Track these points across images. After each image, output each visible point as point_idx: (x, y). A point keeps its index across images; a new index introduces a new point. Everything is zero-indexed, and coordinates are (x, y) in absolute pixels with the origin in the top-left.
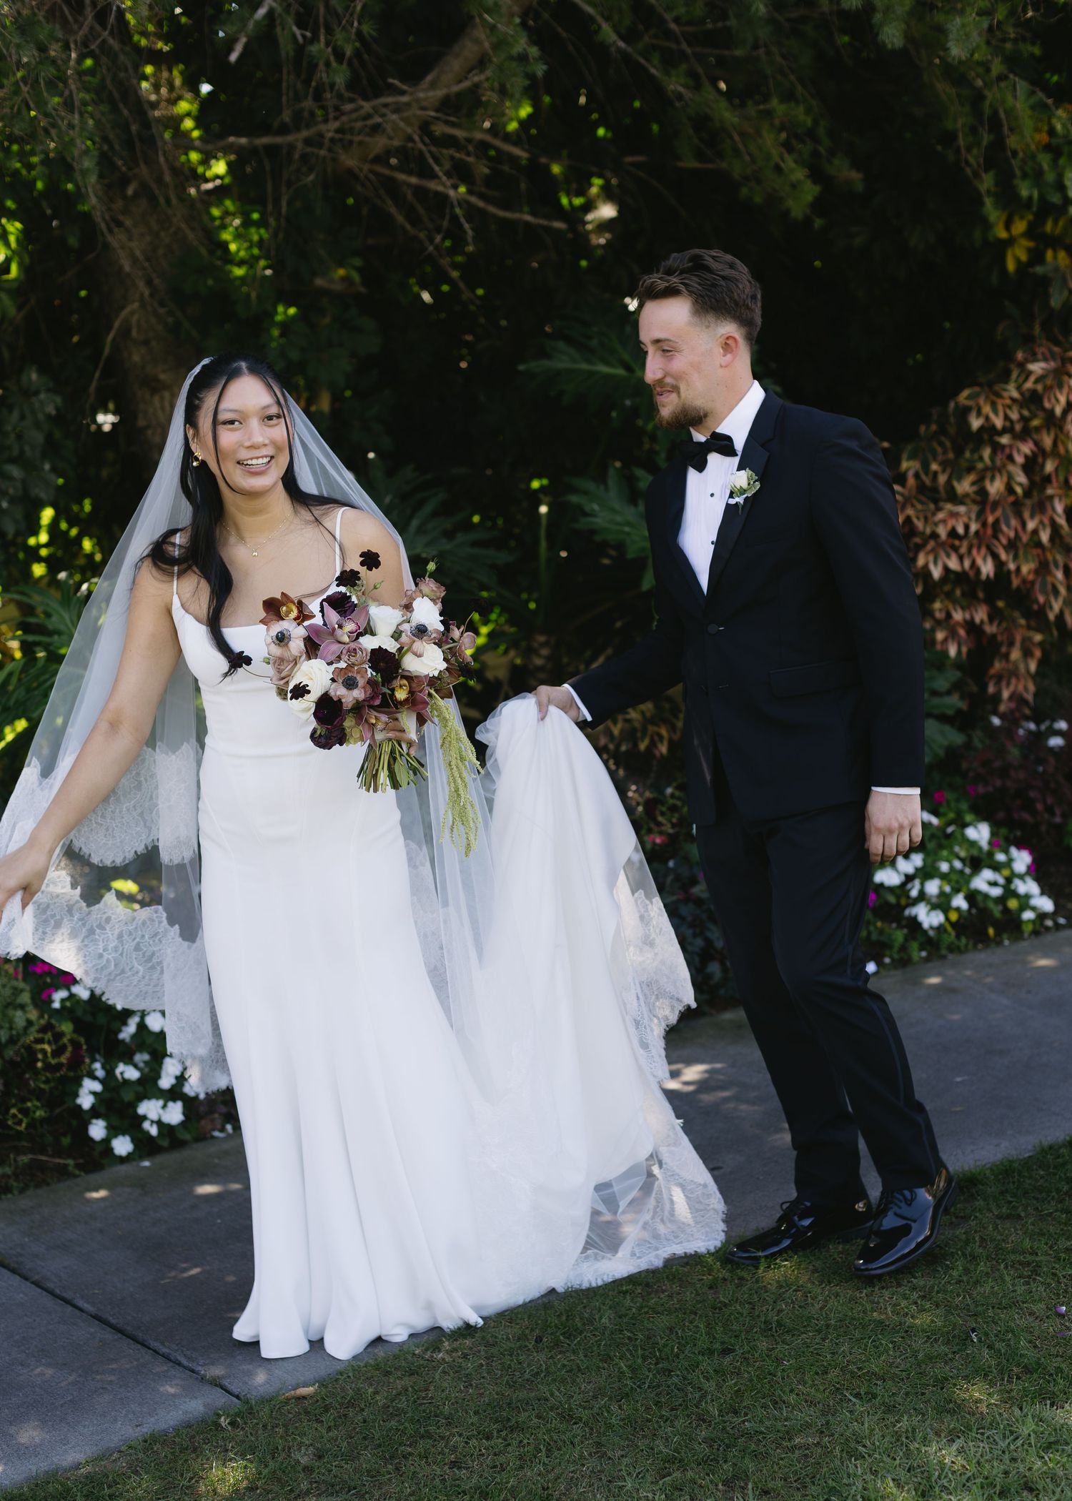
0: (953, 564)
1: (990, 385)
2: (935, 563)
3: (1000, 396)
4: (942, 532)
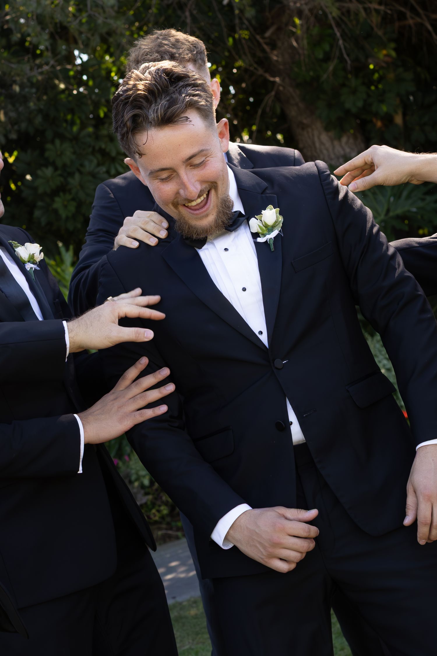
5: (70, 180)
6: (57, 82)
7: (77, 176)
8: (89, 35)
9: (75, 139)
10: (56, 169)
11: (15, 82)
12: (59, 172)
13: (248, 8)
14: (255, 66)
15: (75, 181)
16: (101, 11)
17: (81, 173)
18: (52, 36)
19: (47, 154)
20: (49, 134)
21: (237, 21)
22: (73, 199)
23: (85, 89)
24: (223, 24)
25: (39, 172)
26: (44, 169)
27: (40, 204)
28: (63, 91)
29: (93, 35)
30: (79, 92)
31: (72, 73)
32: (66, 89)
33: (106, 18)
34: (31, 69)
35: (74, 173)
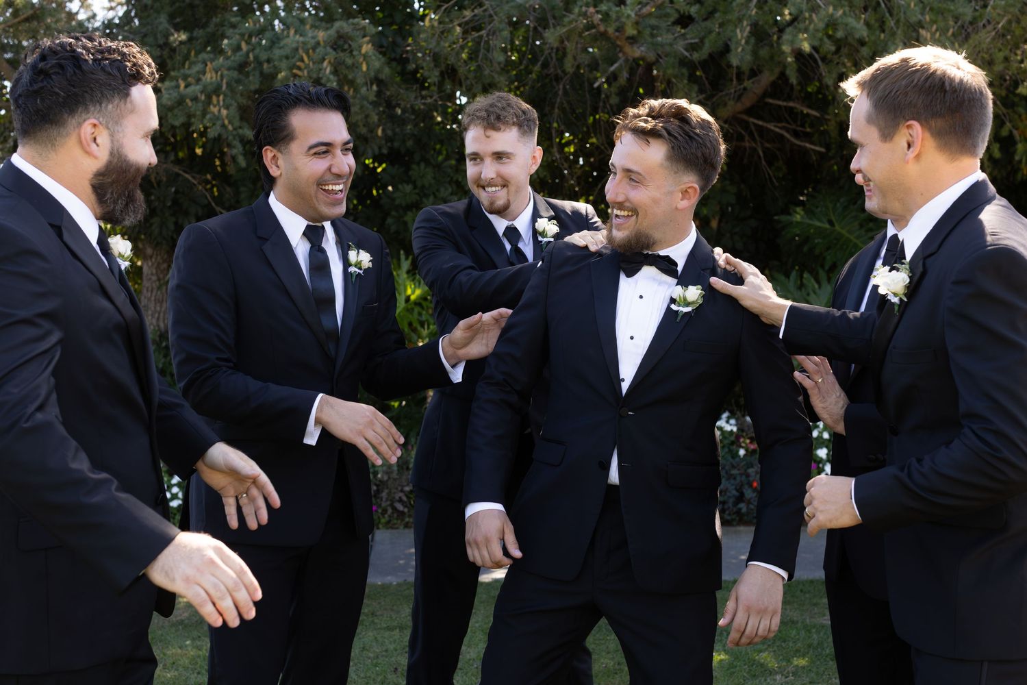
5: (424, 200)
6: (435, 114)
7: (431, 198)
8: (473, 82)
9: (438, 167)
10: (415, 187)
11: (398, 105)
12: (417, 191)
13: (613, 96)
14: (606, 146)
16: (489, 63)
17: (435, 196)
18: (442, 74)
19: (411, 173)
20: (417, 157)
21: (601, 104)
23: (457, 127)
24: (589, 103)
25: (400, 186)
26: (405, 185)
27: (393, 213)
28: (439, 123)
29: (476, 83)
30: (451, 127)
31: (450, 110)
32: (442, 122)
33: (492, 71)
34: (416, 98)
35: (429, 195)
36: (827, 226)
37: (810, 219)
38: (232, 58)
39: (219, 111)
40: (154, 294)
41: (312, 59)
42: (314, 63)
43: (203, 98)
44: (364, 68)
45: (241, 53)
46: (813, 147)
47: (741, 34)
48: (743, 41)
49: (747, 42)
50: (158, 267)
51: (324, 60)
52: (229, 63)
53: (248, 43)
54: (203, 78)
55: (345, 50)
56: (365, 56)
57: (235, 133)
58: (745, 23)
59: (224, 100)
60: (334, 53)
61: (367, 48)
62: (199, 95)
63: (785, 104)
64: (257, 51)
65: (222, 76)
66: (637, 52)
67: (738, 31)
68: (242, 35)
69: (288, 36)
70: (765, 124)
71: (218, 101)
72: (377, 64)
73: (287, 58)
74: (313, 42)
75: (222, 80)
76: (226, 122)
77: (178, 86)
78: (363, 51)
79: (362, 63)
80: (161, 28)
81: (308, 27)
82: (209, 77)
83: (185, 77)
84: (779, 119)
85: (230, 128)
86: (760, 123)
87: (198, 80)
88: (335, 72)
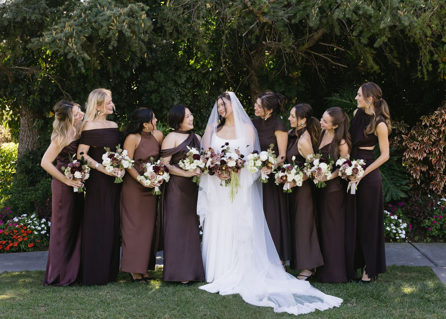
0: (411, 156)
1: (428, 115)
2: (408, 155)
3: (429, 118)
4: (412, 148)
5: (160, 88)
7: (164, 88)
10: (156, 82)
12: (157, 84)
15: (162, 89)
20: (156, 68)
22: (160, 97)
26: (151, 82)
27: (145, 95)
35: (163, 86)
36: (349, 102)
37: (341, 99)
38: (78, 20)
39: (73, 45)
40: (26, 133)
41: (118, 21)
42: (119, 23)
43: (64, 39)
44: (143, 26)
45: (81, 18)
46: (341, 65)
47: (314, 12)
48: (315, 15)
49: (317, 16)
50: (28, 120)
51: (124, 21)
52: (76, 23)
53: (84, 14)
54: (65, 30)
55: (134, 17)
56: (143, 20)
57: (80, 56)
58: (316, 6)
59: (74, 41)
60: (129, 18)
61: (144, 16)
62: (62, 38)
63: (328, 45)
64: (90, 17)
65: (73, 29)
66: (265, 19)
67: (313, 10)
68: (82, 10)
69: (104, 10)
70: (319, 54)
71: (72, 41)
72: (149, 24)
73: (105, 20)
74: (118, 13)
75: (73, 31)
76: (76, 51)
77: (52, 34)
78: (142, 18)
79: (142, 23)
80: (42, 6)
81: (113, 6)
82: (67, 29)
83: (55, 30)
84: (324, 52)
85: (78, 53)
86: (316, 54)
87: (62, 31)
88: (129, 27)
